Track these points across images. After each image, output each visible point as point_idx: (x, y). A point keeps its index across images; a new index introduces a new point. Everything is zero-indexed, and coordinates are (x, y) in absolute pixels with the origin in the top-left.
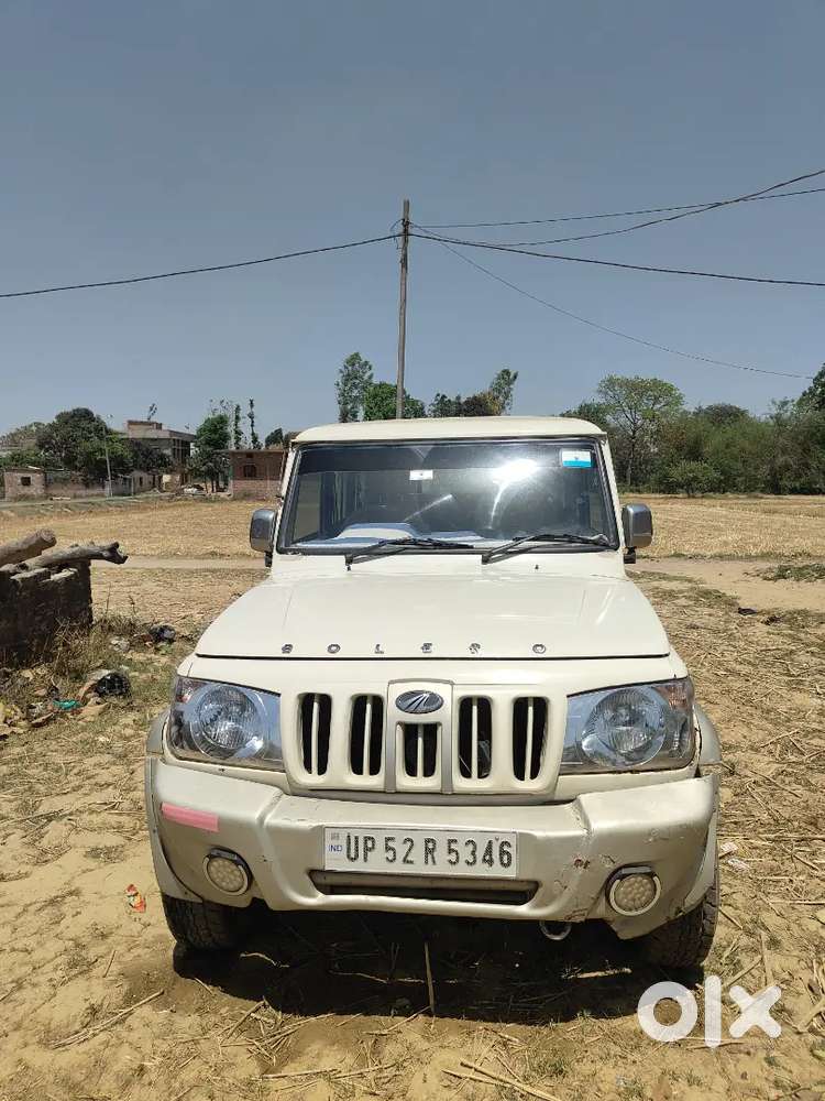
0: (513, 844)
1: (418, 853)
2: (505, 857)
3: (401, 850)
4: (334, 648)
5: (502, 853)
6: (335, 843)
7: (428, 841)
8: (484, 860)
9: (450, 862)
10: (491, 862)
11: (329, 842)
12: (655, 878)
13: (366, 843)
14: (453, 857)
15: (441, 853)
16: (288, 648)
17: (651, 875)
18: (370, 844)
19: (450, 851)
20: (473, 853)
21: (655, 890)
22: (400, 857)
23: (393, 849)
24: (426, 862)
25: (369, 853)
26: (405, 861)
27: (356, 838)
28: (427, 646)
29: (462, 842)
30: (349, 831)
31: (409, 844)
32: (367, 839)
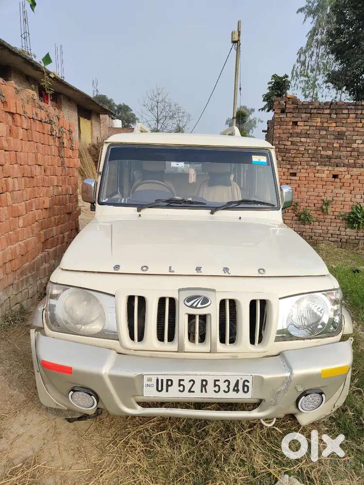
0: (251, 381)
1: (197, 387)
2: (246, 388)
3: (188, 386)
4: (145, 268)
5: (244, 386)
6: (149, 383)
7: (203, 381)
8: (234, 390)
9: (215, 391)
10: (237, 391)
11: (145, 382)
12: (323, 395)
13: (167, 383)
14: (217, 389)
15: (210, 387)
16: (117, 267)
17: (321, 394)
18: (170, 383)
19: (215, 385)
20: (228, 386)
21: (323, 400)
22: (187, 389)
23: (183, 385)
24: (202, 392)
25: (169, 387)
26: (190, 391)
27: (162, 380)
28: (198, 269)
29: (222, 380)
30: (158, 376)
31: (192, 382)
32: (168, 380)
